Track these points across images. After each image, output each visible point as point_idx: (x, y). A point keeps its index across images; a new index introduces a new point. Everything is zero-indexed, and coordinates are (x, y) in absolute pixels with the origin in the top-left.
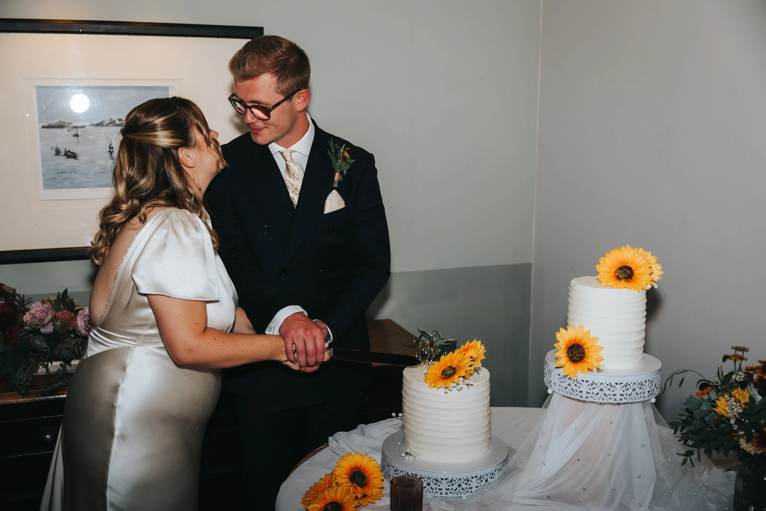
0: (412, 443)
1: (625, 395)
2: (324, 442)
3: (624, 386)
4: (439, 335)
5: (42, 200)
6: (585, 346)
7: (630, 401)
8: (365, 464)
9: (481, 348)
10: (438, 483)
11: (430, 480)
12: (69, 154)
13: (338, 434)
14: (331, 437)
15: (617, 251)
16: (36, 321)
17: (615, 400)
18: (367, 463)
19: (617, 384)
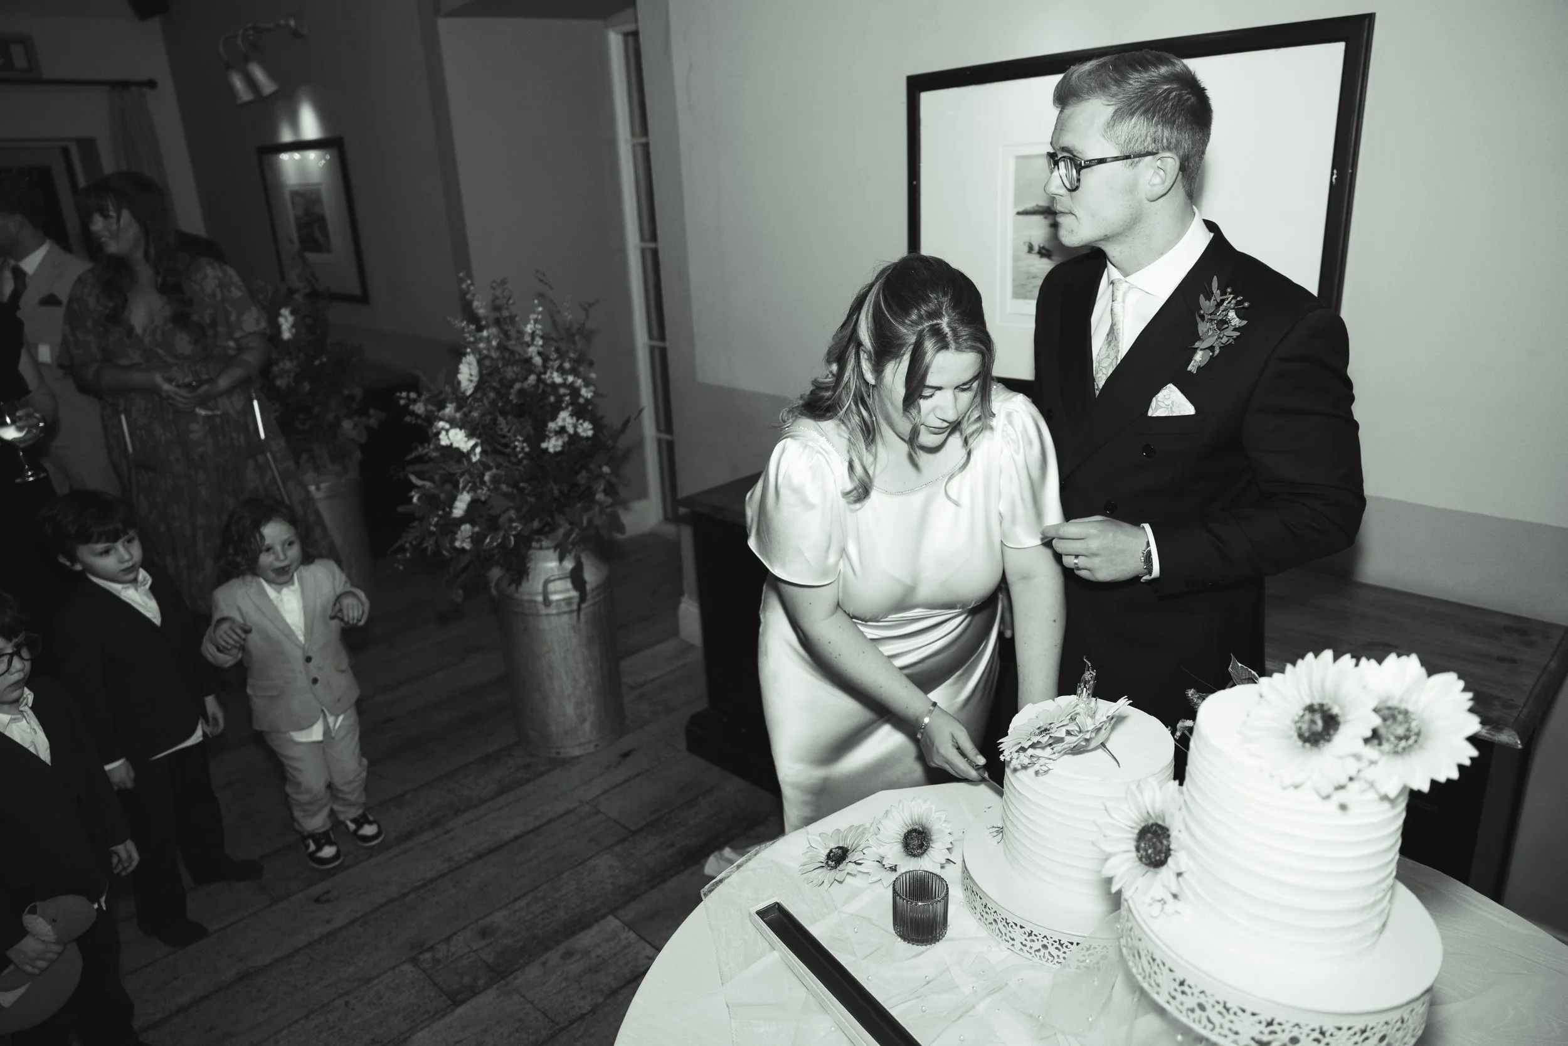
5: (1009, 314)
12: (1044, 251)
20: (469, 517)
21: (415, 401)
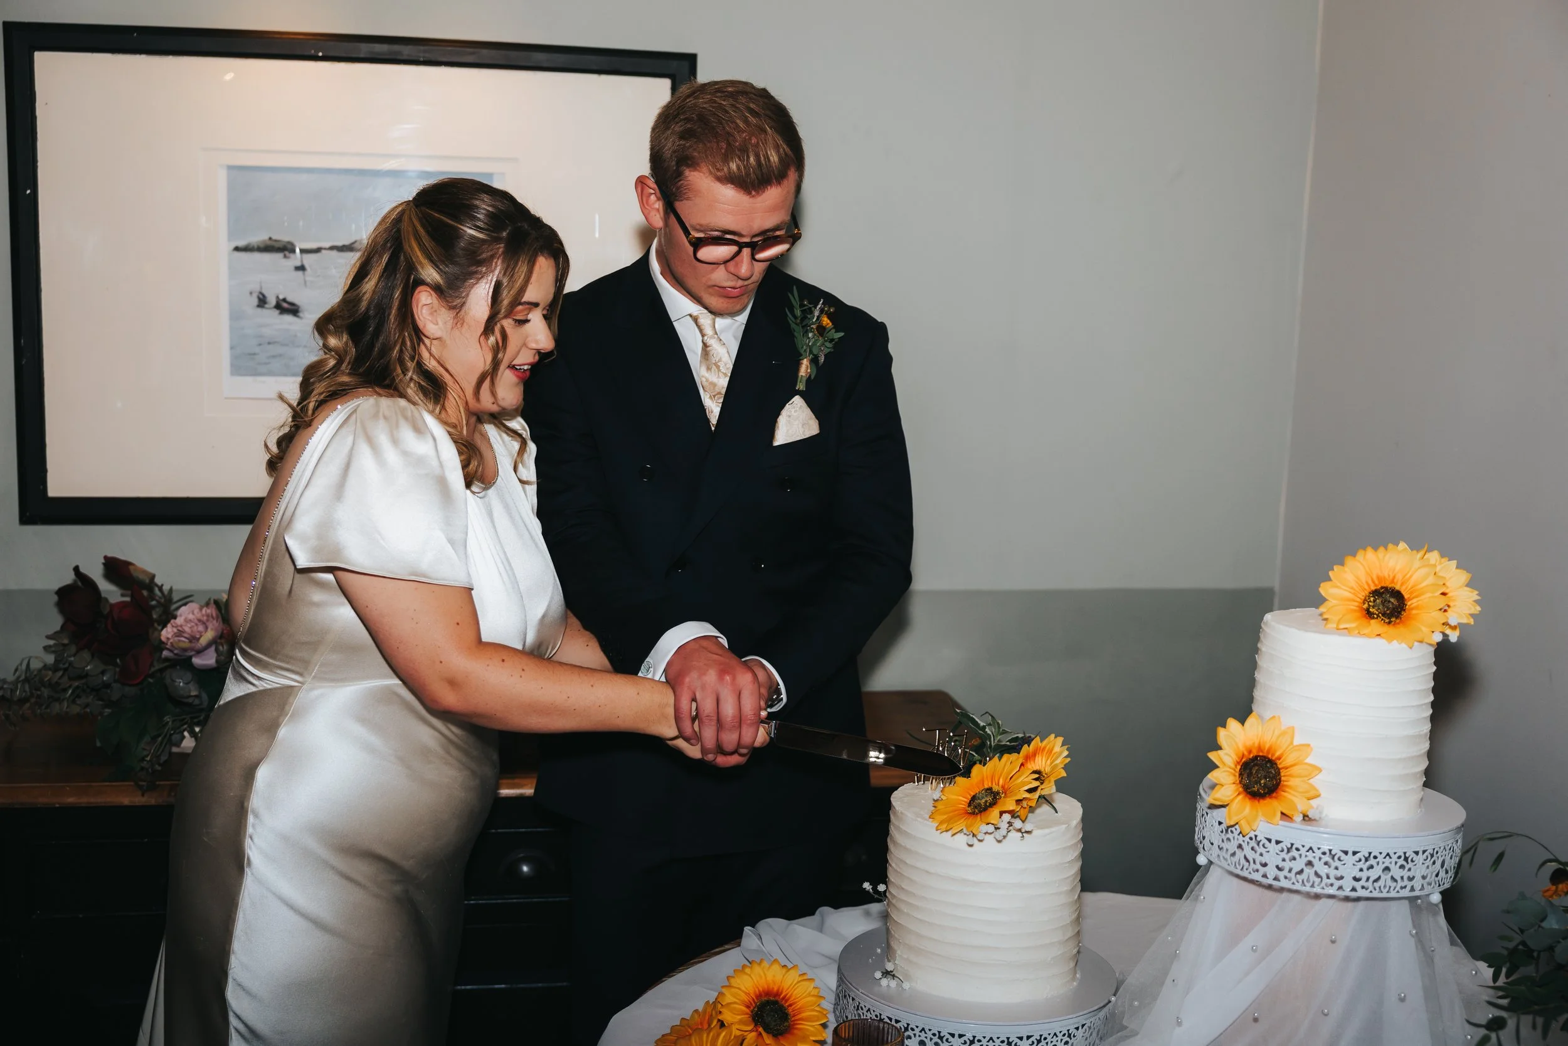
0: (899, 952)
1: (1364, 879)
2: (735, 938)
3: (1363, 859)
4: (998, 723)
5: (226, 398)
6: (1280, 764)
7: (1376, 894)
8: (789, 987)
9: (1061, 753)
10: (943, 1042)
11: (926, 1035)
12: (285, 305)
13: (767, 922)
14: (749, 928)
15: (1370, 554)
16: (184, 642)
17: (1340, 888)
18: (794, 987)
19: (1346, 853)
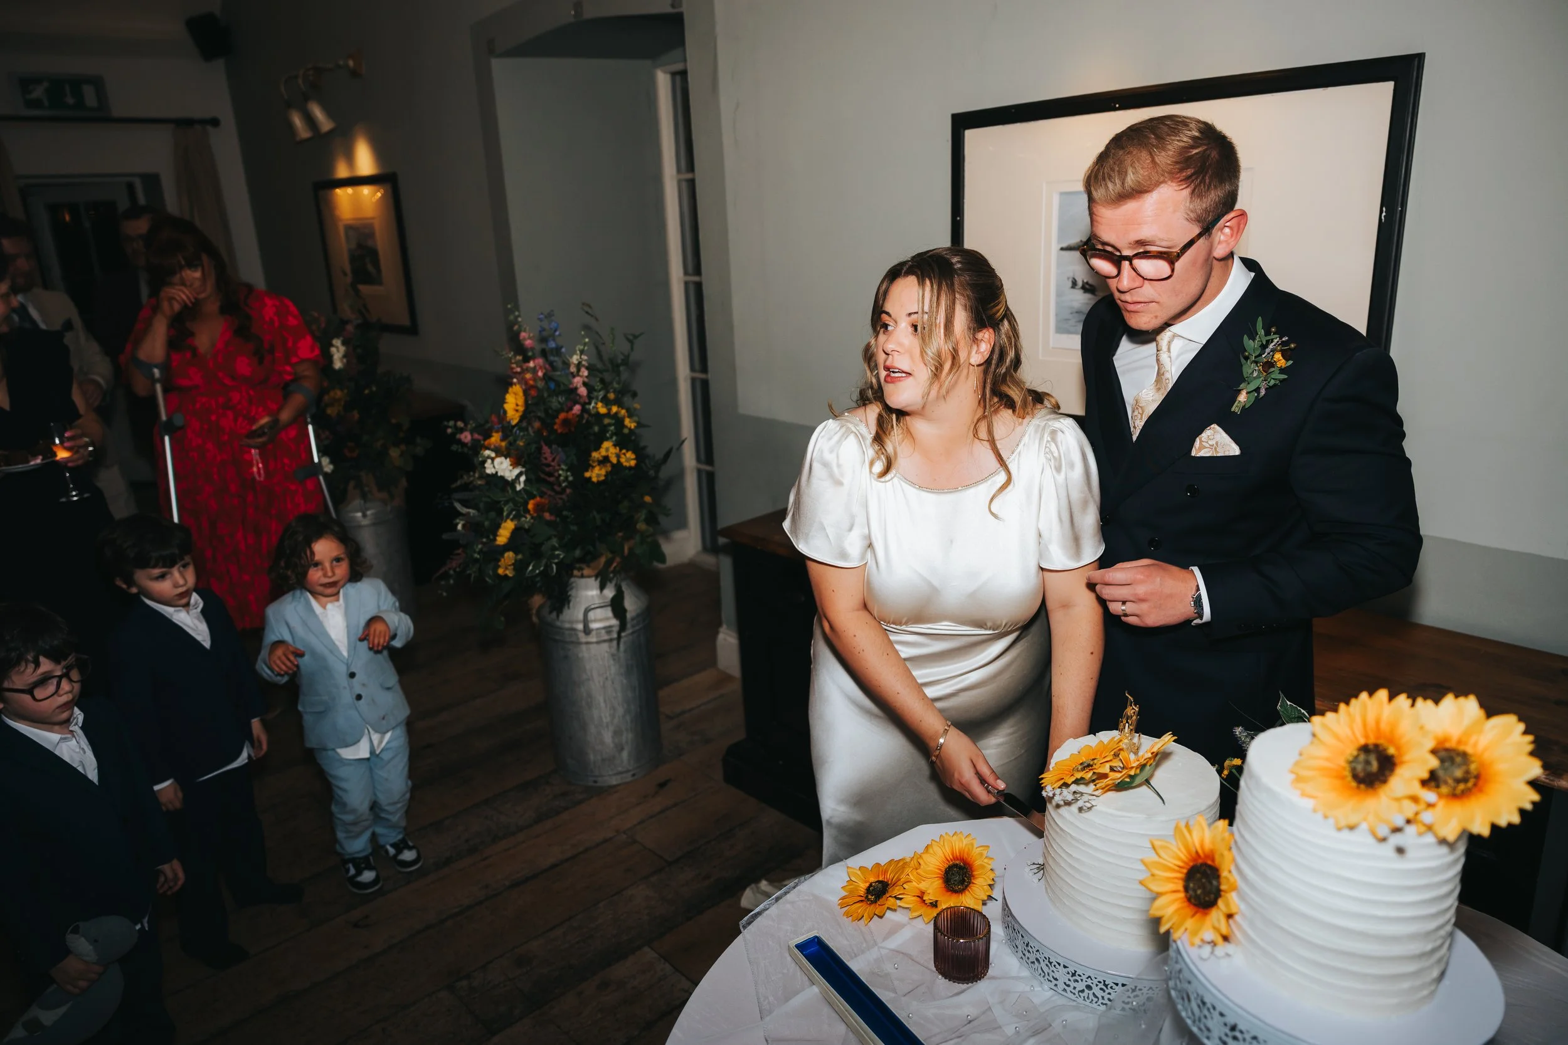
5: (1052, 348)
12: (1087, 286)
20: (513, 544)
21: (462, 430)
